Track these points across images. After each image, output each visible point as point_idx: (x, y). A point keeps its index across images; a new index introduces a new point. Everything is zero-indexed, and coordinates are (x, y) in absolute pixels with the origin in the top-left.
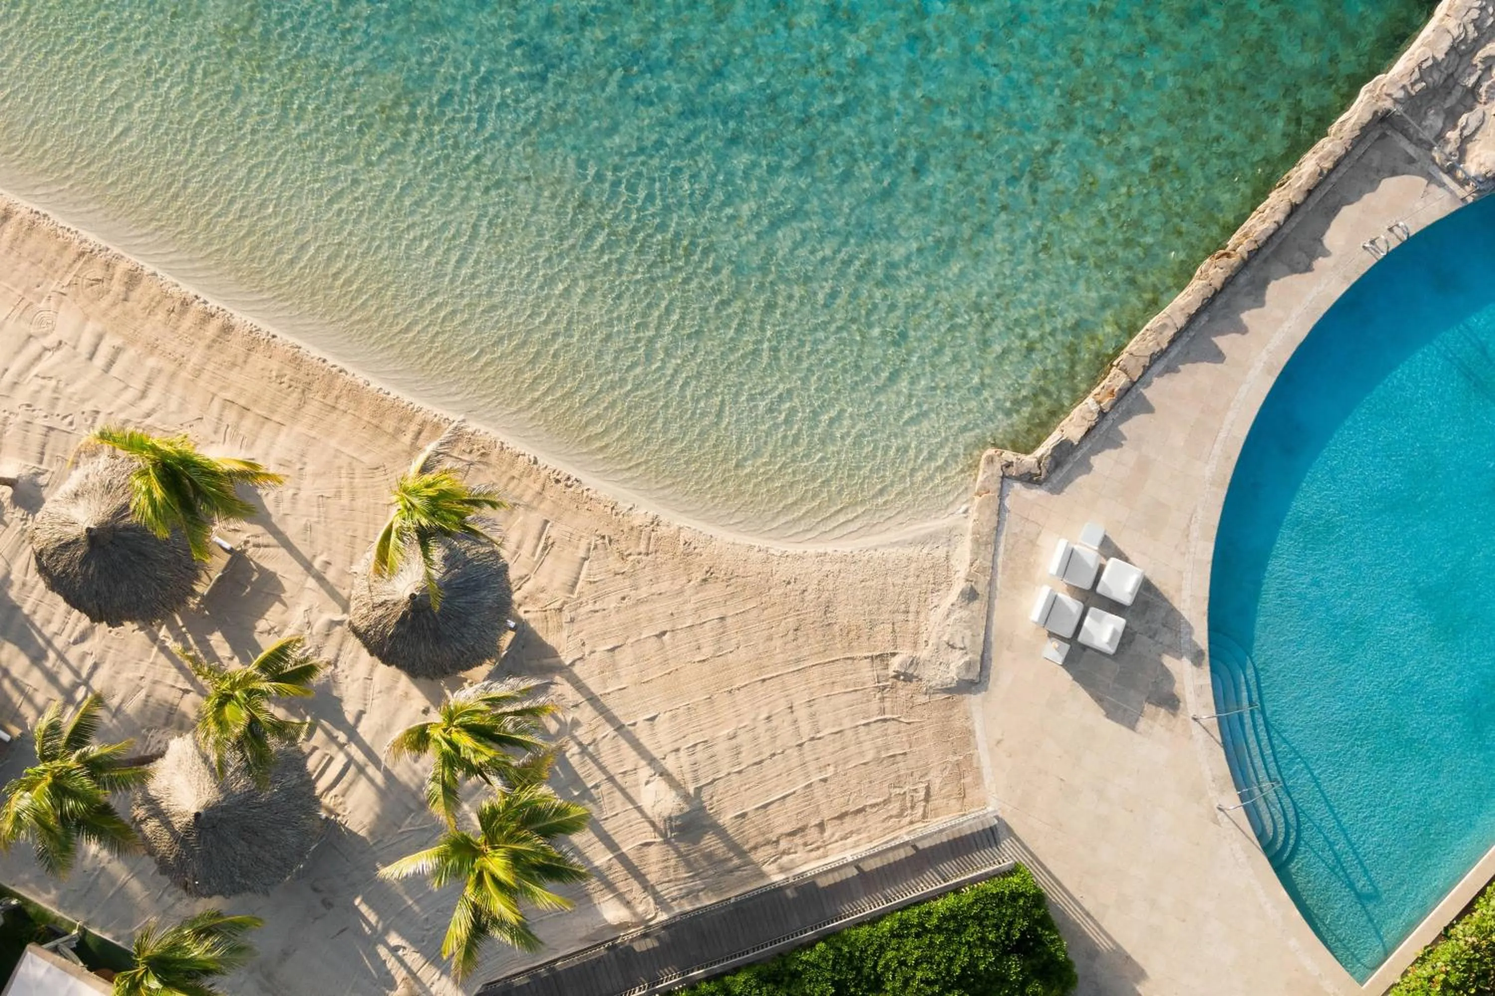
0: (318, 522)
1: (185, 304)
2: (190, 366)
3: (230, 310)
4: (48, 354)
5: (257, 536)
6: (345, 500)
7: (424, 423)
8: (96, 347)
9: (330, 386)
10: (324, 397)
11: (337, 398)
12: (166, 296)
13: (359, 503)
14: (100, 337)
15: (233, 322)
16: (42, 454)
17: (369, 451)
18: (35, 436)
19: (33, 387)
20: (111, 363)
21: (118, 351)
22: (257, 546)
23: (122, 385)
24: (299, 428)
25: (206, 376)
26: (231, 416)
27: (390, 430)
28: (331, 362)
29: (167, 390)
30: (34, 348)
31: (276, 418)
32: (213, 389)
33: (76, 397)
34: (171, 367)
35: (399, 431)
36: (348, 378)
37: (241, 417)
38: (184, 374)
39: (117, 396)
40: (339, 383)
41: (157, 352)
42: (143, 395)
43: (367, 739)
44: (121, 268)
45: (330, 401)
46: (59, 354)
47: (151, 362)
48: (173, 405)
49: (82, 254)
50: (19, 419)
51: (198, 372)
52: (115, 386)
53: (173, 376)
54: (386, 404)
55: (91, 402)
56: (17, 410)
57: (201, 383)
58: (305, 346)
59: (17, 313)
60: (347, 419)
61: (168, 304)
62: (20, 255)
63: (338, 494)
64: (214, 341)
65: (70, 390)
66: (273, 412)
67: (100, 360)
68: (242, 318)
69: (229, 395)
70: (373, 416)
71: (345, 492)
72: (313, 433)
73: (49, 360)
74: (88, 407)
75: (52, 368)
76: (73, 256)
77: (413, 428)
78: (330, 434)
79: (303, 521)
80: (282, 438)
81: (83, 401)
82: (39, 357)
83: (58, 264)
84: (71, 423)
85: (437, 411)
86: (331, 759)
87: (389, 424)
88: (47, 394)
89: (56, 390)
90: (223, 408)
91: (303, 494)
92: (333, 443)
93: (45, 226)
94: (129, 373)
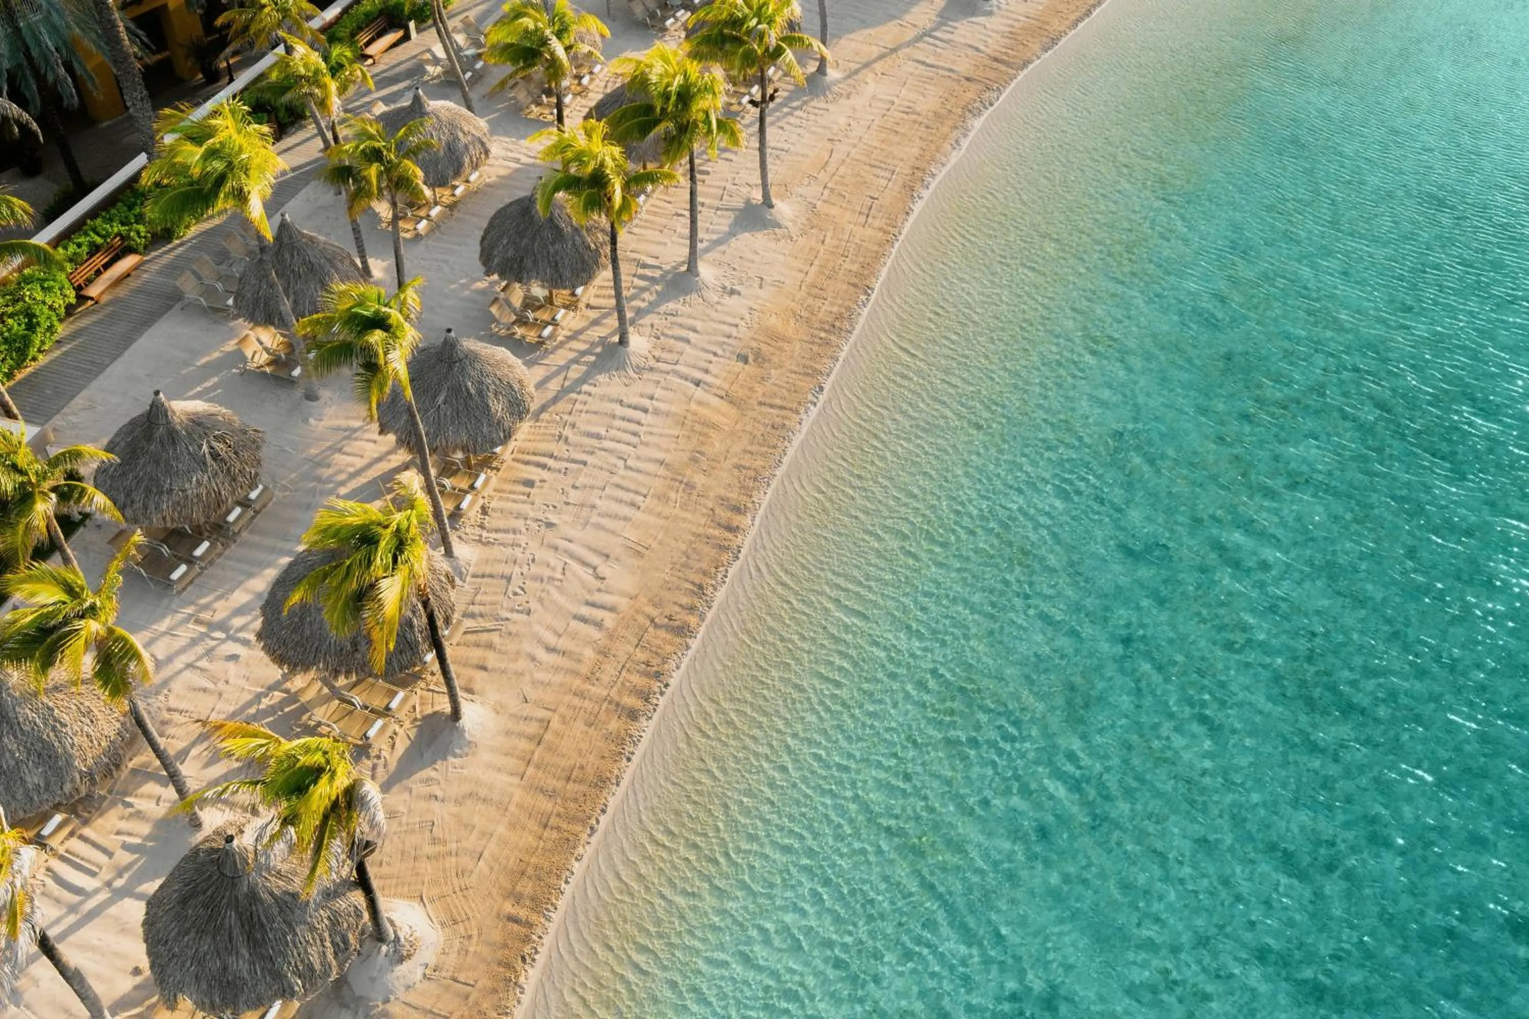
0: (400, 824)
1: (658, 675)
2: (587, 686)
3: (656, 717)
4: (591, 571)
5: (385, 766)
6: (428, 849)
7: (529, 925)
8: (602, 607)
9: (573, 819)
10: (559, 815)
11: (558, 829)
12: (665, 660)
13: (425, 867)
14: (612, 609)
15: (643, 719)
16: (483, 576)
17: (491, 869)
18: (500, 569)
19: (553, 562)
20: (584, 620)
21: (599, 625)
22: (374, 767)
23: (561, 631)
24: (518, 795)
25: (576, 701)
26: (532, 728)
27: (519, 888)
28: (602, 819)
29: (557, 669)
30: (595, 560)
31: (531, 770)
32: (562, 709)
33: (544, 595)
34: (584, 669)
35: (518, 899)
36: (584, 837)
37: (530, 738)
38: (577, 683)
39: (549, 628)
40: (578, 828)
41: (601, 658)
42: (550, 649)
43: (113, 910)
44: (693, 620)
45: (553, 821)
46: (591, 579)
47: (589, 654)
48: (540, 676)
49: (701, 587)
50: (520, 555)
51: (580, 694)
52: (559, 625)
53: (576, 673)
54: (553, 880)
55: (539, 608)
56: (528, 552)
57: (568, 698)
58: (620, 791)
59: (629, 544)
60: (531, 840)
61: (655, 661)
62: (691, 542)
63: (435, 841)
64: (618, 705)
65: (553, 591)
66: (538, 767)
67: (585, 611)
68: (648, 728)
69: (555, 724)
70: (536, 868)
71: (439, 848)
72: (512, 808)
73: (585, 574)
74: (534, 605)
75: (574, 574)
76: (697, 581)
77: (523, 913)
78: (513, 826)
79: (402, 808)
80: (505, 778)
81: (541, 601)
82: (584, 564)
83: (688, 572)
84: (515, 594)
85: (547, 940)
86: (93, 874)
87: (527, 887)
88: (547, 573)
89: (551, 579)
90: (541, 721)
91: (436, 806)
92: (501, 829)
93: (725, 557)
94: (574, 636)
